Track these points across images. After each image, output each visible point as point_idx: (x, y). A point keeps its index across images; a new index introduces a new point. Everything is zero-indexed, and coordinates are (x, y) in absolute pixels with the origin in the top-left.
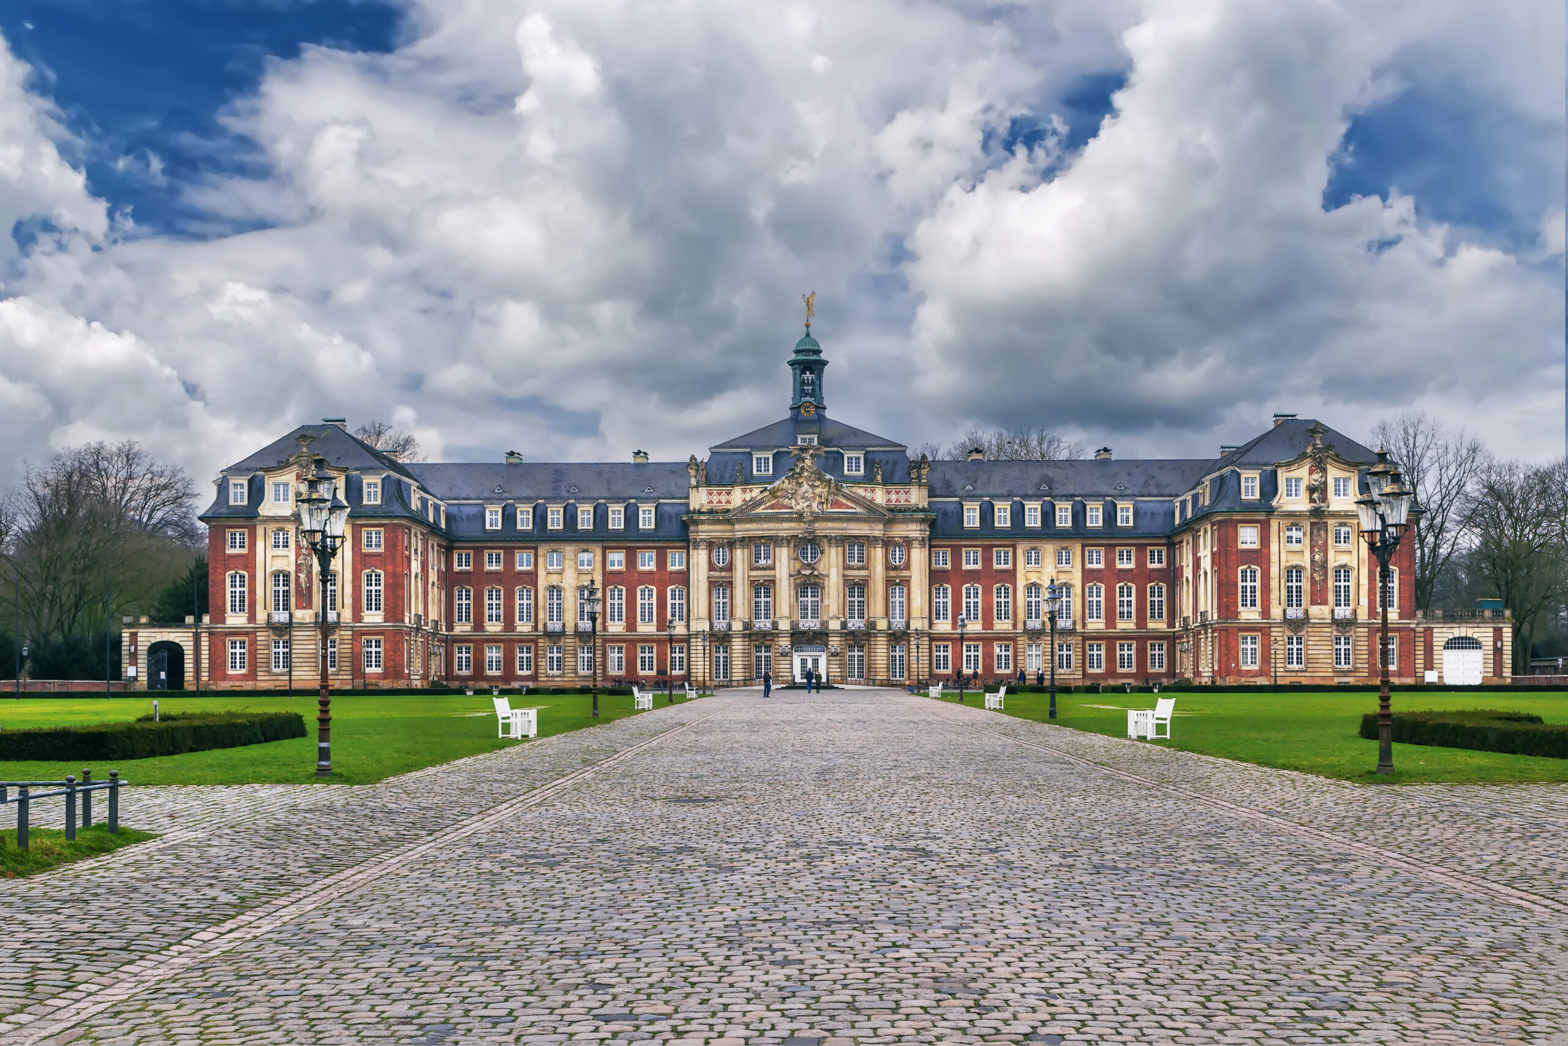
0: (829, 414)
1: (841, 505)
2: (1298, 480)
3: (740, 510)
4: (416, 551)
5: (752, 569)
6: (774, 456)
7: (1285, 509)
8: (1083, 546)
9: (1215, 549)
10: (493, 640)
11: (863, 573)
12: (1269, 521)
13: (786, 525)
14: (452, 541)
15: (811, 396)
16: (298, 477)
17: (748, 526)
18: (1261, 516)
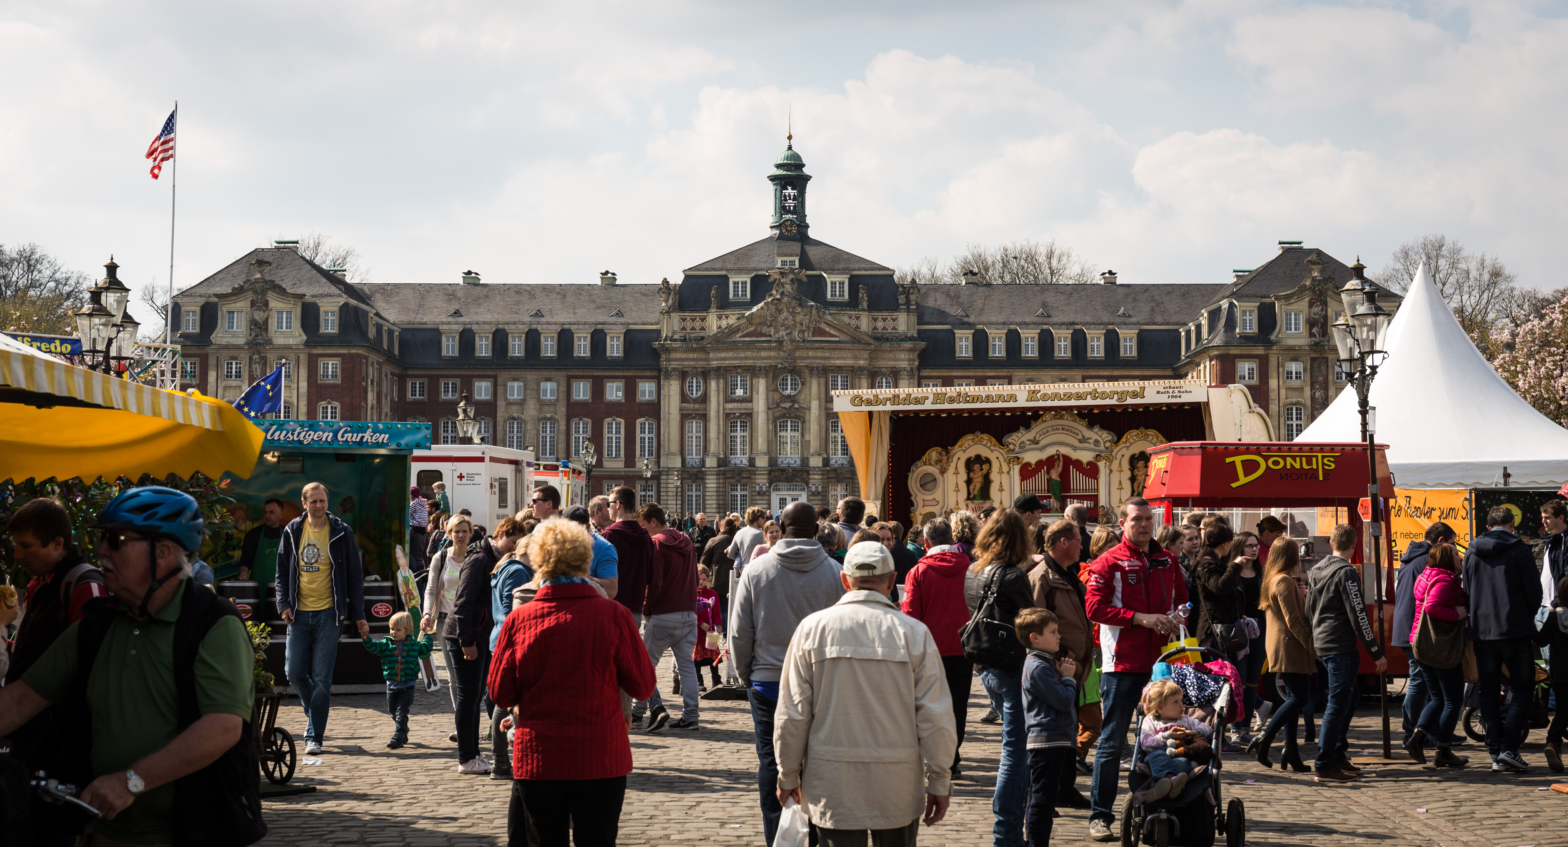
0: (812, 233)
1: (823, 333)
2: (1297, 313)
3: (716, 337)
4: (372, 381)
5: (728, 400)
6: (752, 279)
7: (1284, 343)
8: (1084, 378)
12: (1268, 355)
13: (763, 354)
14: (405, 369)
15: (792, 213)
16: (253, 304)
17: (723, 355)
18: (1260, 351)
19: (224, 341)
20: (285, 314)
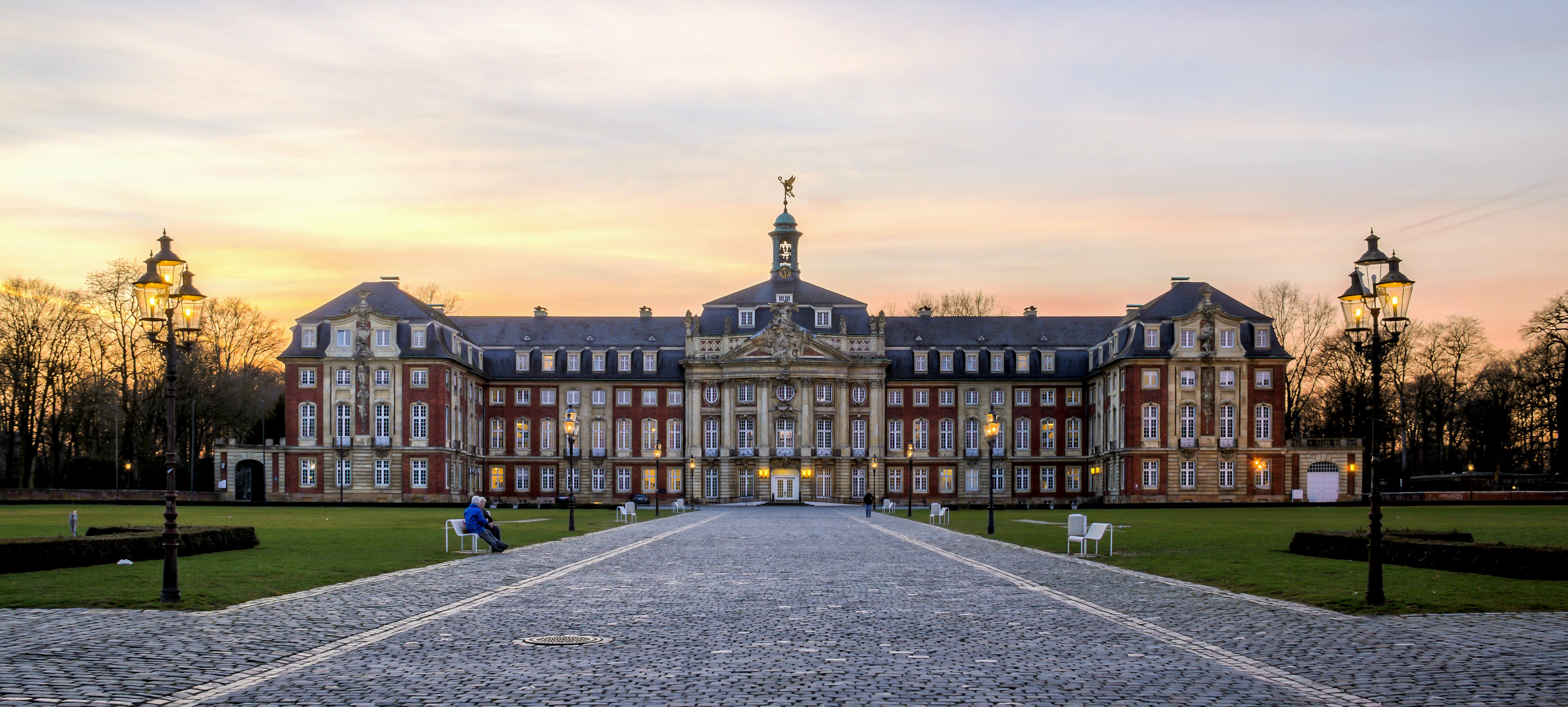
0: (802, 277)
1: (811, 352)
2: (1192, 332)
3: (728, 356)
4: (456, 387)
5: (737, 406)
6: (757, 311)
7: (1180, 356)
8: (1013, 388)
9: (1123, 390)
10: (522, 463)
11: (830, 409)
12: (1167, 366)
13: (765, 369)
14: (487, 380)
15: (788, 261)
16: (358, 325)
17: (734, 369)
18: (1161, 362)
19: (336, 355)
20: (383, 333)
